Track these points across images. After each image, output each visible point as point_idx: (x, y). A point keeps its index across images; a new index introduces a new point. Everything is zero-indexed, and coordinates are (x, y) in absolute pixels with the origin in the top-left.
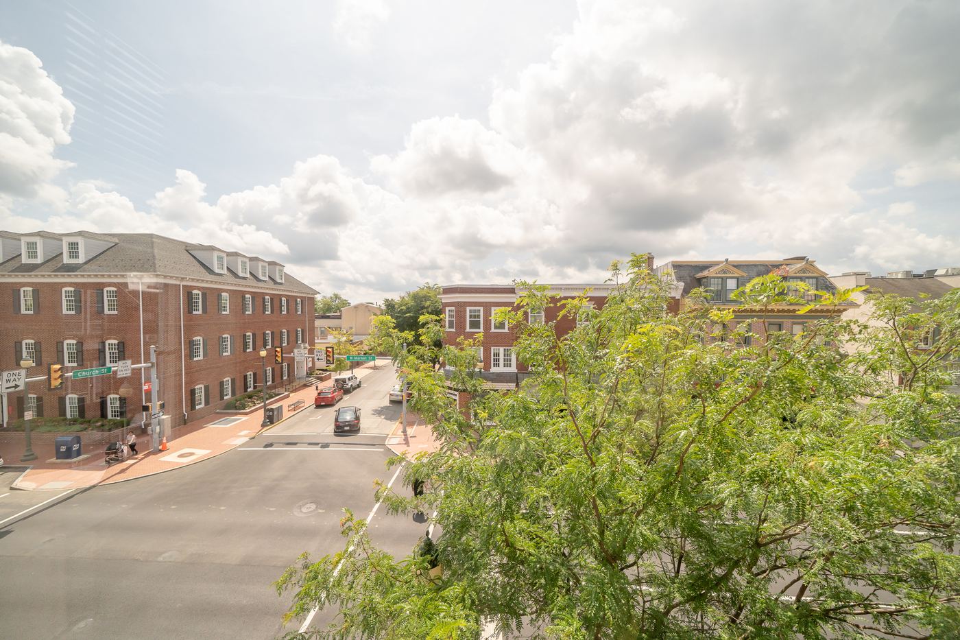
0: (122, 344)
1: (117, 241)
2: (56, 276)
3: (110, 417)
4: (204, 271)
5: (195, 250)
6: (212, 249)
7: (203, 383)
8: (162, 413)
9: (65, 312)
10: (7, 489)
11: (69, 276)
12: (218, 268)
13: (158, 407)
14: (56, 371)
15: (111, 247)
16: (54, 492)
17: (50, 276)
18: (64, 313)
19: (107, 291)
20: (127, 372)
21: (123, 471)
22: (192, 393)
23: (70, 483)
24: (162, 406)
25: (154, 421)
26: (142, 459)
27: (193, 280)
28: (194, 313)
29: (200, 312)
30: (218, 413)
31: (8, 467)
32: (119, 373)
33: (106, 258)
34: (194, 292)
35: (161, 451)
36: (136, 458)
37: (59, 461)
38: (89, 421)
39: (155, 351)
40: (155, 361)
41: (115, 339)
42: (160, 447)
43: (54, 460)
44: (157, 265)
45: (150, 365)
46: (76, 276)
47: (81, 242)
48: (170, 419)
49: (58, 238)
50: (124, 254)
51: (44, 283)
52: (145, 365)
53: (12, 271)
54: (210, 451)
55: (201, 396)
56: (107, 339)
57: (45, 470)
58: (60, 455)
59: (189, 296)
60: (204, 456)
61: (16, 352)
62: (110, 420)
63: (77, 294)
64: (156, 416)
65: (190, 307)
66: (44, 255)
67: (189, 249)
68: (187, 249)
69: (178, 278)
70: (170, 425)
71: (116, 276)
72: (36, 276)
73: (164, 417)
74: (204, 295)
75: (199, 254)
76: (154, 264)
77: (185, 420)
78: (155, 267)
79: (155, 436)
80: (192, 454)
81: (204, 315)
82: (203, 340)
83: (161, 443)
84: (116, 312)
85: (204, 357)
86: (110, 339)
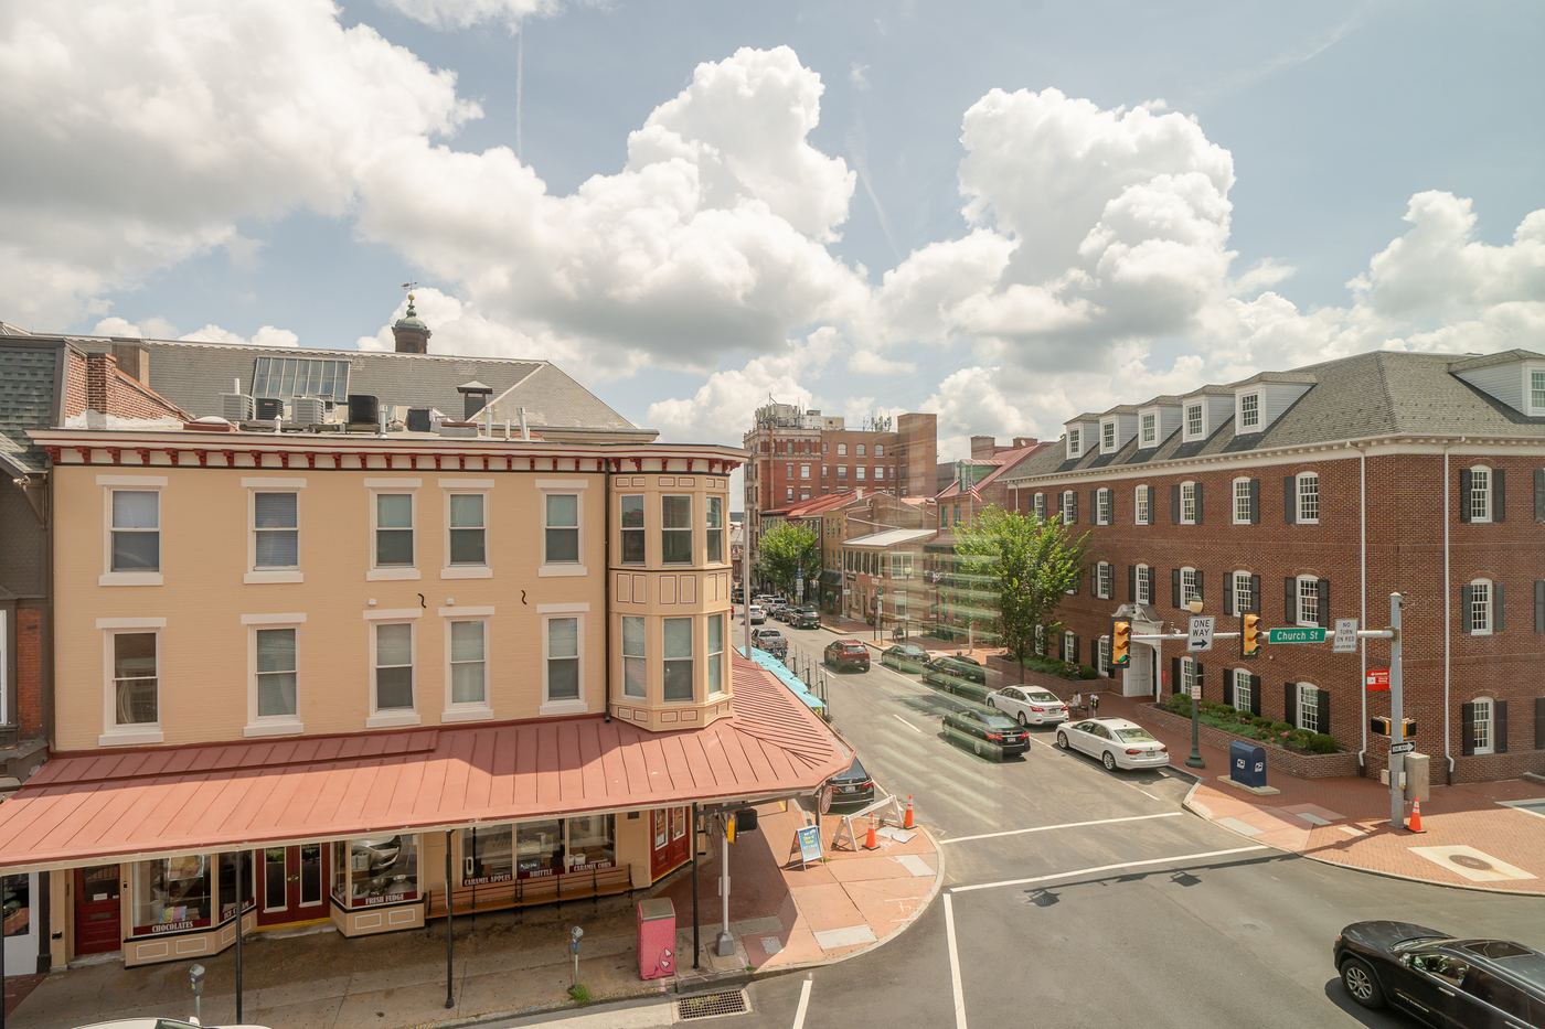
0: (1325, 584)
1: (1314, 380)
2: (1226, 458)
3: (1300, 726)
4: (1498, 415)
5: (1472, 368)
6: (1516, 357)
7: (1491, 695)
8: (1410, 747)
9: (1237, 521)
10: (1178, 805)
11: (1245, 456)
12: (1535, 404)
13: (1403, 731)
14: (1250, 626)
15: (1305, 395)
16: (1240, 840)
17: (1218, 459)
18: (1234, 523)
19: (1302, 480)
20: (1349, 643)
21: (1341, 845)
22: (1466, 713)
23: (1259, 832)
24: (1411, 730)
25: (1395, 761)
26: (1372, 834)
27: (1474, 440)
28: (1475, 520)
29: (1487, 519)
30: (1528, 779)
31: (1174, 770)
32: (1336, 643)
33: (1300, 416)
34: (1475, 469)
35: (1408, 830)
36: (1362, 829)
37: (1235, 783)
38: (1269, 725)
39: (1401, 605)
40: (1399, 628)
41: (1313, 573)
42: (1407, 821)
43: (1226, 778)
44: (1398, 417)
45: (1389, 633)
46: (1255, 455)
47: (1260, 391)
48: (1427, 763)
49: (1227, 392)
50: (1329, 405)
51: (1210, 472)
52: (1367, 632)
53: (1174, 457)
54: (1531, 876)
55: (1486, 724)
56: (1300, 573)
57: (1219, 793)
58: (1236, 775)
59: (1464, 479)
60: (1515, 882)
61: (1173, 585)
62: (1301, 733)
63: (1255, 487)
64: (1400, 748)
65: (1466, 506)
66: (1210, 426)
67: (1457, 369)
68: (1453, 369)
69: (1441, 439)
70: (1427, 778)
71: (1318, 449)
72: (1201, 461)
73: (1415, 755)
74: (1499, 476)
75: (1481, 378)
76: (1391, 414)
77: (1449, 774)
78: (1393, 421)
79: (1397, 795)
80: (1484, 866)
81: (1497, 525)
82: (1494, 586)
83: (1408, 811)
84: (1315, 521)
85: (1495, 630)
86: (1304, 572)
